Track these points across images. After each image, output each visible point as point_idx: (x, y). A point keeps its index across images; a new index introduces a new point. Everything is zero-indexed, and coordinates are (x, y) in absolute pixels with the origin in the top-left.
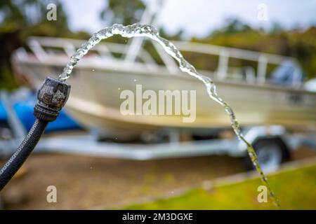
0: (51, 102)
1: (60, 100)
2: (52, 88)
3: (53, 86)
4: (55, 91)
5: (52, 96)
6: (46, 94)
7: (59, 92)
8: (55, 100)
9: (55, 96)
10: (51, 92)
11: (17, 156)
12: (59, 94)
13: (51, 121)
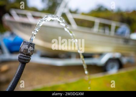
0: (27, 53)
1: (31, 51)
2: (27, 45)
3: (27, 44)
4: (29, 47)
5: (28, 49)
6: (24, 49)
7: (30, 47)
8: (29, 52)
9: (29, 50)
10: (27, 48)
11: (13, 83)
12: (31, 48)
13: (27, 63)
